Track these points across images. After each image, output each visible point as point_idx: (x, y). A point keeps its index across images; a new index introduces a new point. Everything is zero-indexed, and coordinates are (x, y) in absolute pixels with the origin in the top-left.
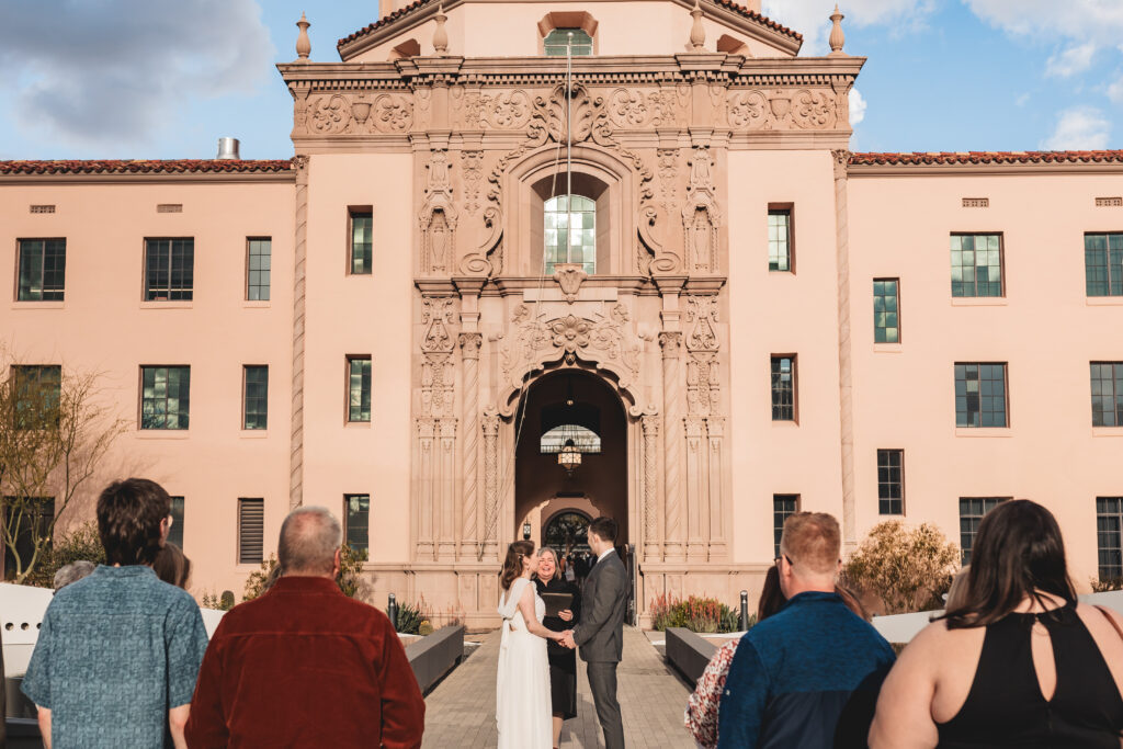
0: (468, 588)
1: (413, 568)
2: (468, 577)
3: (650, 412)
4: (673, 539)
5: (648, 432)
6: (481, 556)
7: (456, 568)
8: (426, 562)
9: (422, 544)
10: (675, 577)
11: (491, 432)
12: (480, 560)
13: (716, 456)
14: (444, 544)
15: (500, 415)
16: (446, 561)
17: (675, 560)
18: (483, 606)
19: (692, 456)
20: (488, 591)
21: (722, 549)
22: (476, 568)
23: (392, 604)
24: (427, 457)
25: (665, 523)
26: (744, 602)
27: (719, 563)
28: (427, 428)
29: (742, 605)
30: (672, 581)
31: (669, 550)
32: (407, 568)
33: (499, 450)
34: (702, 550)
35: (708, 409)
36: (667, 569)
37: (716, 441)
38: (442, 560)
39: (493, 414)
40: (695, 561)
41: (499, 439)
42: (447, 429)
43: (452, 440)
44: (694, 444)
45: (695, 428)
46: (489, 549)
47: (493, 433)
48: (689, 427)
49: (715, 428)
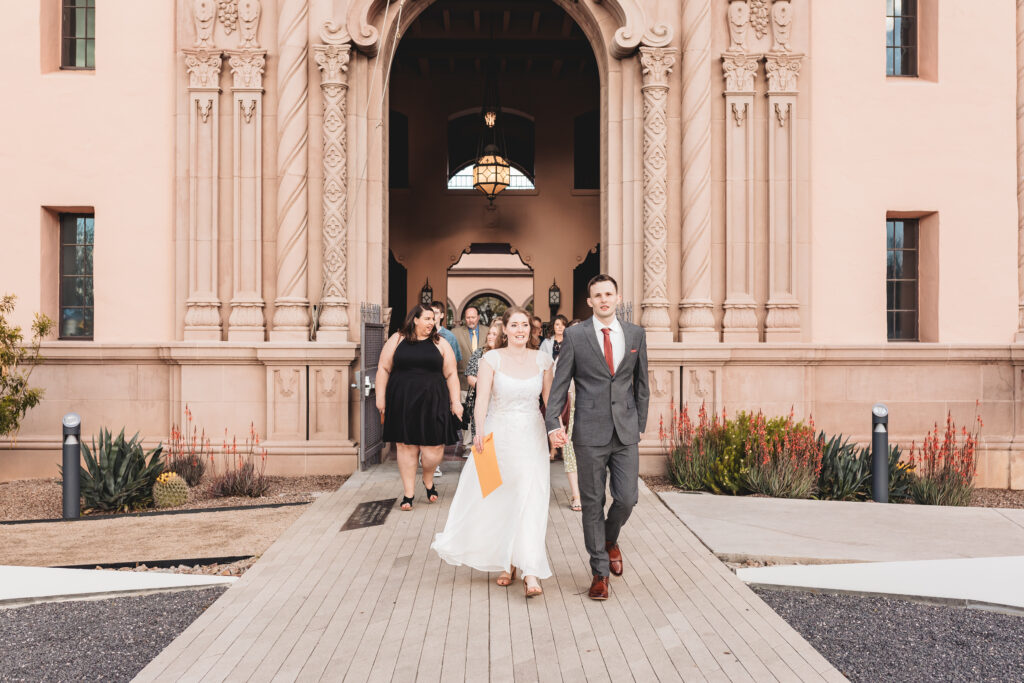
0: (286, 394)
1: (175, 354)
2: (287, 373)
3: (654, 41)
4: (693, 298)
5: (651, 82)
6: (314, 329)
7: (261, 355)
8: (204, 341)
9: (196, 305)
10: (703, 373)
11: (333, 76)
12: (312, 338)
13: (782, 132)
14: (240, 306)
15: (351, 42)
16: (245, 339)
17: (700, 339)
18: (317, 430)
19: (735, 134)
20: (327, 400)
21: (790, 317)
22: (302, 355)
23: (72, 441)
24: (205, 129)
25: (682, 268)
26: (881, 429)
27: (788, 344)
28: (207, 74)
29: (875, 435)
30: (696, 381)
31: (689, 318)
32: (164, 354)
33: (352, 118)
34: (752, 318)
35: (767, 39)
36: (687, 355)
37: (783, 103)
38: (235, 338)
39: (339, 41)
40: (743, 339)
41: (353, 96)
42: (246, 74)
43: (258, 97)
44: (740, 108)
45: (742, 79)
46: (329, 316)
47: (340, 80)
48: (731, 76)
49: (779, 79)
